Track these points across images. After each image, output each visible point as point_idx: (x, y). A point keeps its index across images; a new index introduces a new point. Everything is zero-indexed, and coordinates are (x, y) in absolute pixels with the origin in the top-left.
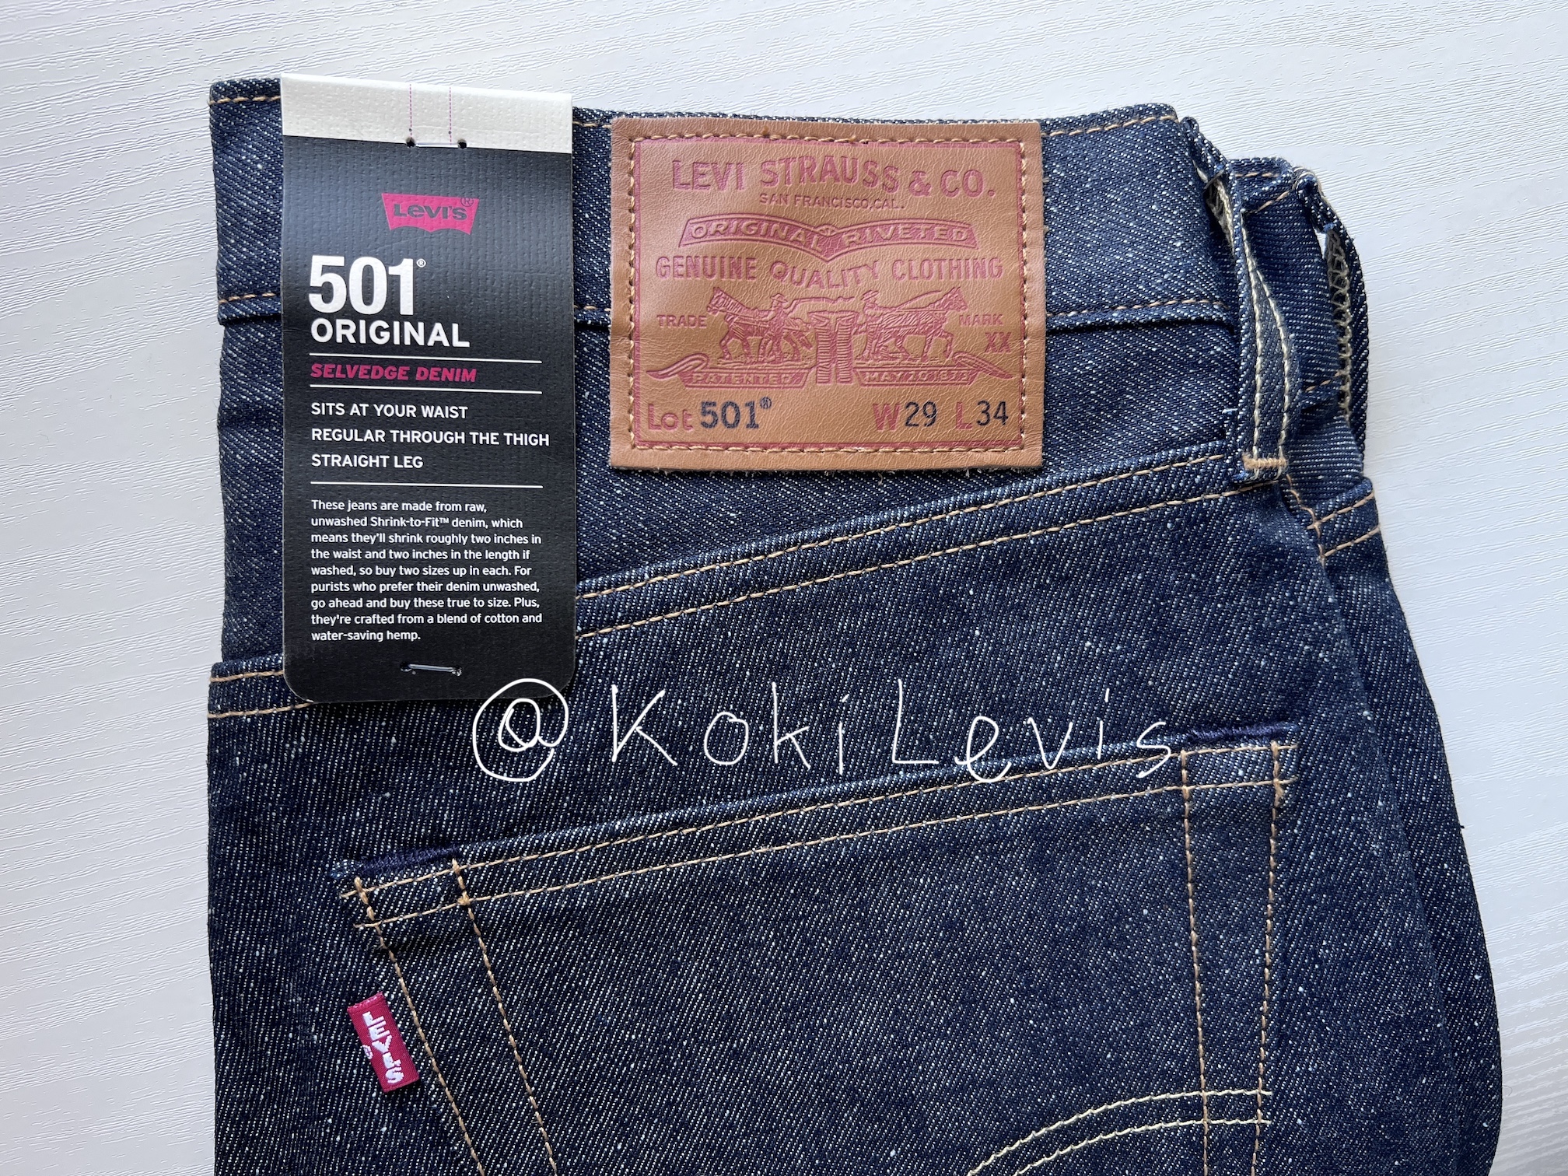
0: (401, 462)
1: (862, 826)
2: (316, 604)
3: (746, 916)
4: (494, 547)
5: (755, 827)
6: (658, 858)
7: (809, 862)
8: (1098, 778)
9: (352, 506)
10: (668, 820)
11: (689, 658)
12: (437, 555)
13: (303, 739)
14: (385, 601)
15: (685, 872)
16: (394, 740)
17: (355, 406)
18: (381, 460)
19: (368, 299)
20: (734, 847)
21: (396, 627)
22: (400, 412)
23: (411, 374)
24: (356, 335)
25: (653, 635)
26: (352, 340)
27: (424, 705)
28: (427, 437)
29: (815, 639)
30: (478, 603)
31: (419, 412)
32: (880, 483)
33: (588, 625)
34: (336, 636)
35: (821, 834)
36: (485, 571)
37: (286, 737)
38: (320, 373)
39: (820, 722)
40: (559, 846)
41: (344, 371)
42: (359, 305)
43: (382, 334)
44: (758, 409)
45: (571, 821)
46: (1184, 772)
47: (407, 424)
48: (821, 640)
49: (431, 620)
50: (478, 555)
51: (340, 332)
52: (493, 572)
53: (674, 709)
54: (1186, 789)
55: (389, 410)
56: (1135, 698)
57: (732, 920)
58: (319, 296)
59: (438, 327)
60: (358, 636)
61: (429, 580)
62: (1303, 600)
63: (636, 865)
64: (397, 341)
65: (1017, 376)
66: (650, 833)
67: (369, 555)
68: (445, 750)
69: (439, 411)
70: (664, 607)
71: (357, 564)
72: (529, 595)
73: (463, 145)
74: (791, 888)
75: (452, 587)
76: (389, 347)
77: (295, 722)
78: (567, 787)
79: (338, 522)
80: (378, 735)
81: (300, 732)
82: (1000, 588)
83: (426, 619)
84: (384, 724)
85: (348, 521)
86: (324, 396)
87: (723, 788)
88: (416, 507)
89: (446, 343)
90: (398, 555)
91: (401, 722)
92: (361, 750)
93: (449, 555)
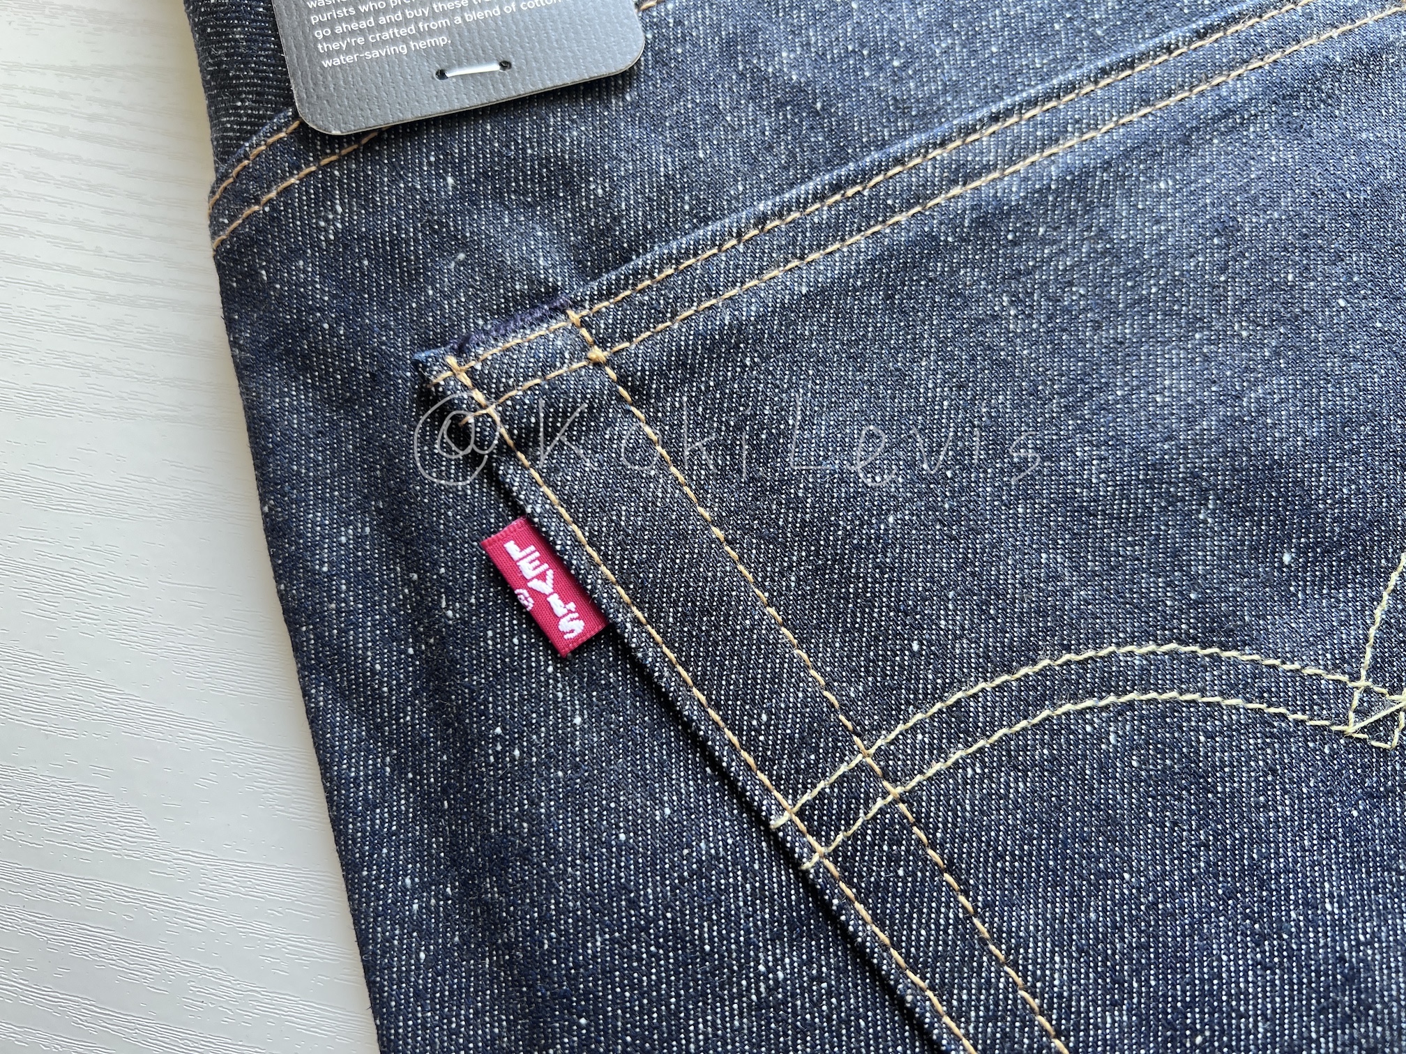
1: (1063, 135)
2: (320, 34)
3: (964, 285)
5: (934, 166)
6: (827, 236)
7: (1018, 194)
10: (822, 186)
13: (339, 209)
14: (399, 14)
15: (867, 246)
16: (450, 180)
20: (916, 198)
21: (419, 36)
34: (351, 58)
35: (1018, 157)
37: (318, 213)
39: (962, 46)
40: (696, 249)
49: (458, 20)
60: (376, 53)
63: (802, 252)
66: (805, 207)
74: (1007, 233)
77: (324, 187)
78: (682, 182)
80: (429, 177)
81: (333, 198)
83: (452, 21)
84: (433, 160)
91: (452, 153)
92: (414, 203)
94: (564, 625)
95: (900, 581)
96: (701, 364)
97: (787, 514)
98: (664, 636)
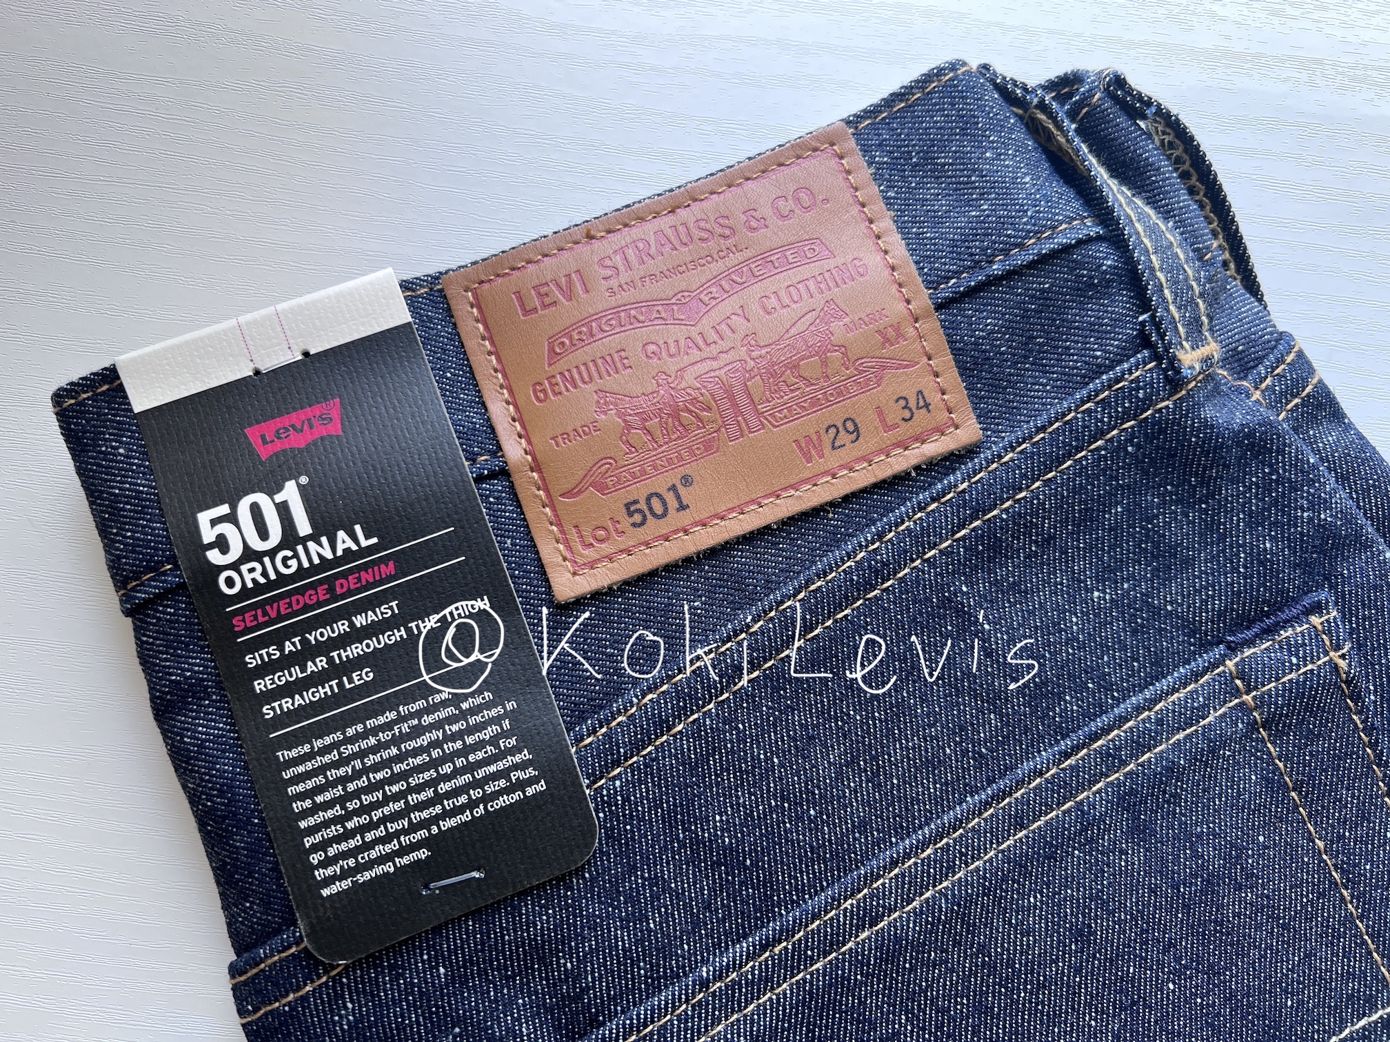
0: (351, 681)
1: (952, 869)
2: (315, 859)
3: (871, 1012)
4: (471, 730)
5: (845, 916)
6: (759, 990)
7: (914, 929)
8: (1159, 722)
9: (318, 744)
10: (754, 946)
11: (709, 769)
12: (418, 761)
13: (350, 1005)
14: (382, 828)
15: (792, 993)
16: (442, 970)
17: (287, 643)
18: (331, 687)
19: (263, 534)
20: (831, 945)
21: (402, 852)
22: (333, 632)
23: (331, 590)
24: (265, 574)
25: (664, 758)
26: (262, 580)
27: (457, 921)
28: (368, 646)
29: (828, 697)
30: (476, 794)
31: (352, 625)
32: (831, 515)
33: (594, 774)
34: (346, 884)
35: (914, 895)
36: (471, 758)
37: (331, 1010)
38: (242, 624)
39: (868, 781)
40: (652, 1017)
41: (265, 614)
42: (258, 545)
43: (289, 563)
44: (682, 491)
45: (655, 988)
46: (1238, 682)
47: (343, 641)
48: (835, 696)
49: (435, 830)
50: (459, 744)
51: (248, 578)
52: (480, 755)
53: (715, 827)
54: (1248, 698)
55: (322, 635)
56: (1161, 629)
57: (859, 1022)
58: (216, 550)
59: (341, 534)
60: (367, 875)
61: (419, 789)
62: (1285, 471)
63: (739, 1006)
64: (306, 564)
65: (925, 359)
66: (741, 967)
67: (351, 787)
68: (498, 960)
69: (371, 616)
70: (664, 725)
71: (342, 800)
72: (522, 766)
73: (306, 354)
74: (905, 962)
75: (444, 787)
76: (301, 573)
77: (335, 991)
78: (637, 952)
79: (309, 766)
80: (425, 972)
81: (344, 998)
82: (989, 574)
83: (429, 831)
84: (425, 957)
85: (319, 761)
86: (254, 646)
87: (797, 890)
88: (382, 720)
89: (354, 548)
90: (379, 776)
91: (442, 948)
92: (413, 993)
93: (429, 755)
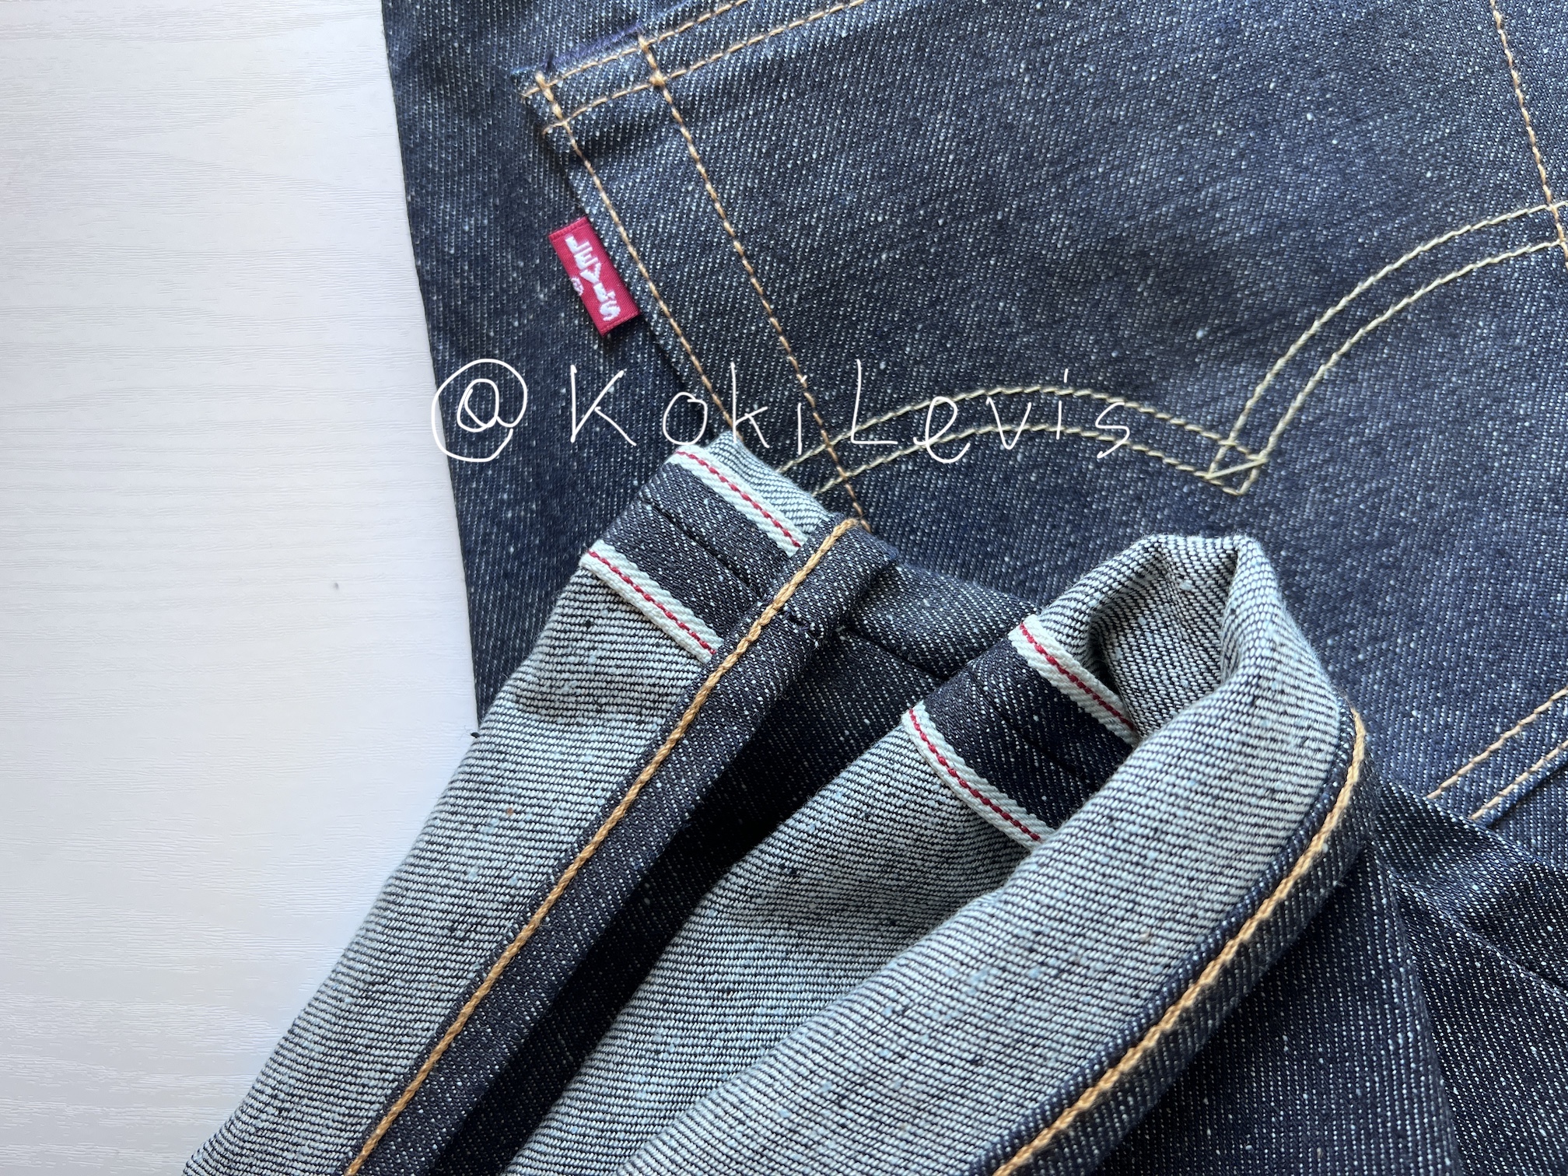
94: (603, 309)
95: (881, 310)
96: (744, 94)
97: (799, 238)
98: (684, 328)
